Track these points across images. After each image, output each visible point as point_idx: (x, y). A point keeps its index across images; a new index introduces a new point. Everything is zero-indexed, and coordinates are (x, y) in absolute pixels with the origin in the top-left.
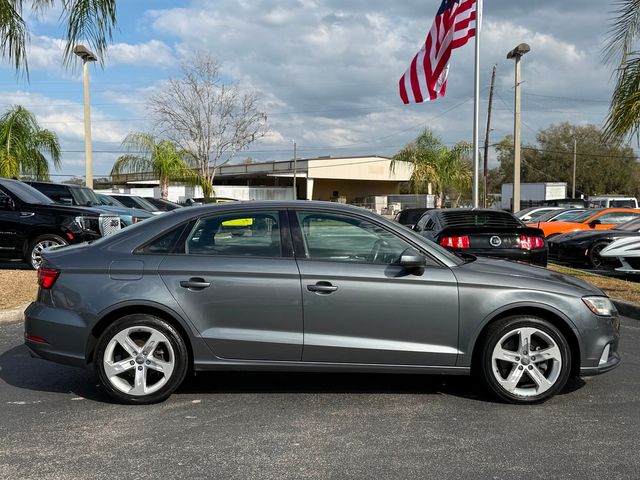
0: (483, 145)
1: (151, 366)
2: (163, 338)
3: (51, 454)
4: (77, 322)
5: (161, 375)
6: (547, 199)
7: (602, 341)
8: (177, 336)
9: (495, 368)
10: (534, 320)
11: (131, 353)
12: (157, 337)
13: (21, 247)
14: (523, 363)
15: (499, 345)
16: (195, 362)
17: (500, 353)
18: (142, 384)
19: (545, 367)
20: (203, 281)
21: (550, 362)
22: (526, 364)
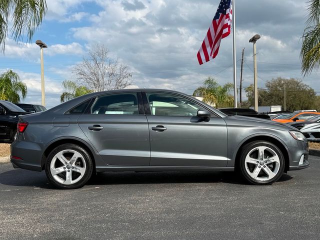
0: (239, 88)
1: (74, 170)
2: (80, 155)
3: (24, 207)
4: (37, 148)
5: (79, 174)
6: (272, 111)
7: (299, 153)
8: (87, 154)
9: (246, 167)
10: (265, 143)
11: (64, 163)
12: (77, 155)
13: (10, 133)
14: (261, 164)
15: (248, 156)
16: (96, 167)
17: (249, 159)
18: (70, 179)
19: (272, 166)
20: (100, 126)
21: (274, 163)
22: (262, 165)
